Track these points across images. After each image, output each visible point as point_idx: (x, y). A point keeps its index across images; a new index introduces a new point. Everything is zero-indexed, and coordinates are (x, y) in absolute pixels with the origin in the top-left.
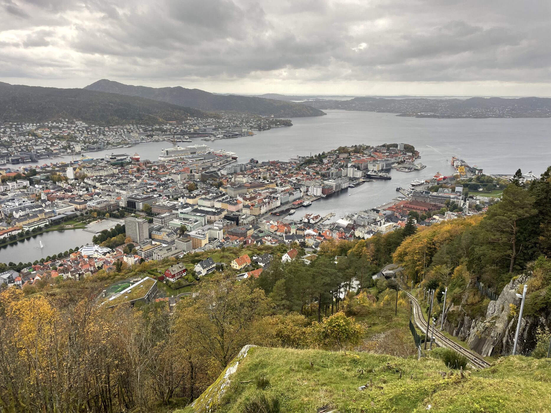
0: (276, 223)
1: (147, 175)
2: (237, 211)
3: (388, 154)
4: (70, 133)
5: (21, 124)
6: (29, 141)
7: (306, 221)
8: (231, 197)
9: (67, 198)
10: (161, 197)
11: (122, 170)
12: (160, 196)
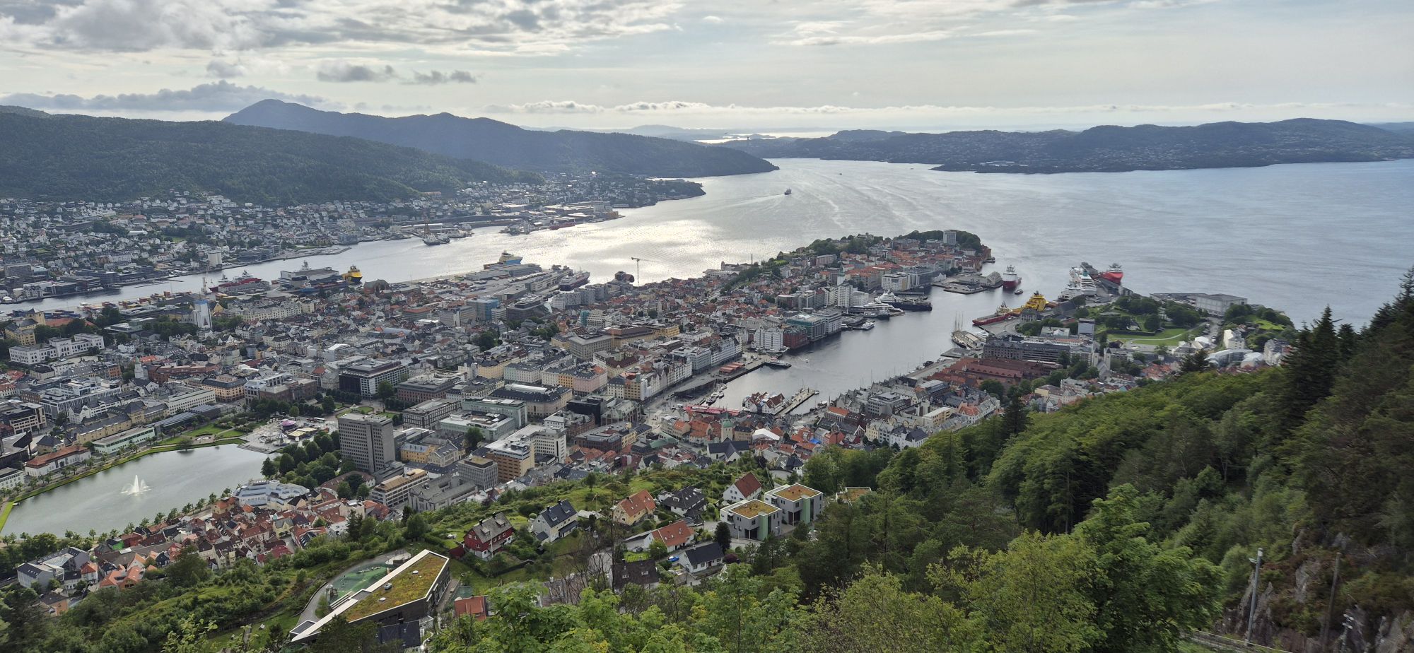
0: (686, 416)
1: (382, 314)
2: (595, 392)
3: (923, 254)
4: (193, 223)
5: (76, 205)
6: (98, 243)
7: (753, 408)
8: (579, 361)
9: (197, 374)
10: (418, 365)
11: (324, 306)
12: (415, 361)
